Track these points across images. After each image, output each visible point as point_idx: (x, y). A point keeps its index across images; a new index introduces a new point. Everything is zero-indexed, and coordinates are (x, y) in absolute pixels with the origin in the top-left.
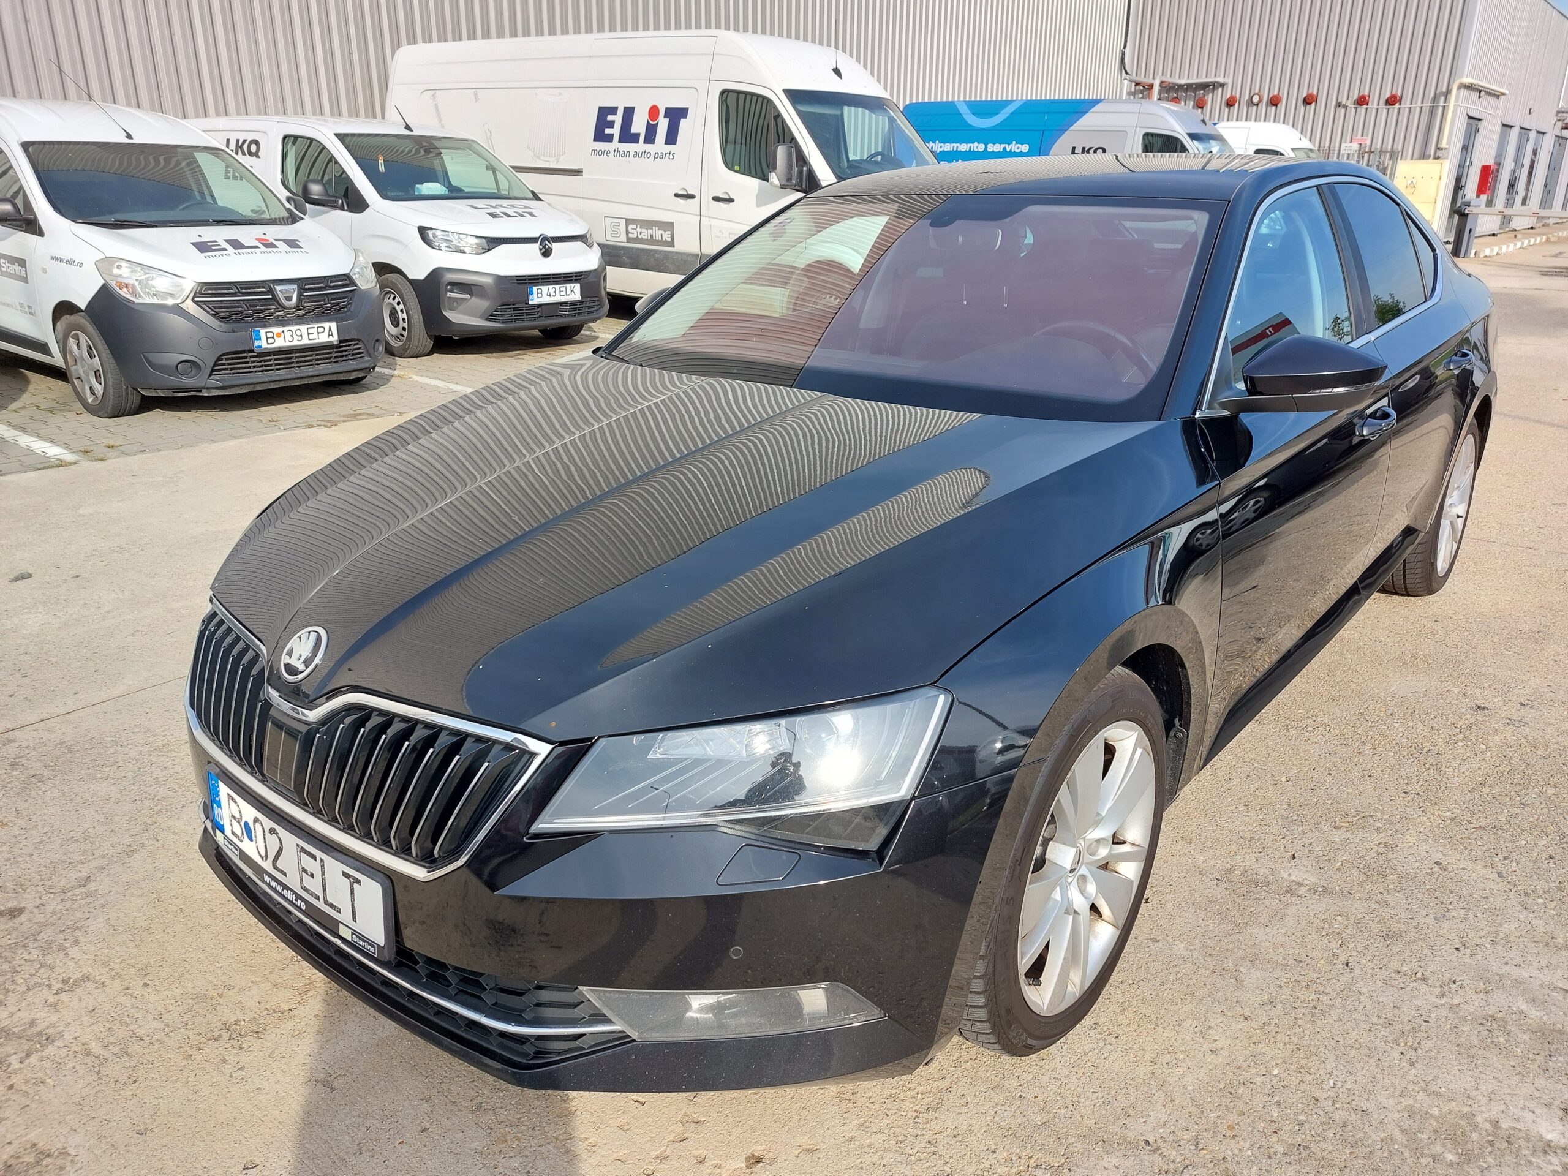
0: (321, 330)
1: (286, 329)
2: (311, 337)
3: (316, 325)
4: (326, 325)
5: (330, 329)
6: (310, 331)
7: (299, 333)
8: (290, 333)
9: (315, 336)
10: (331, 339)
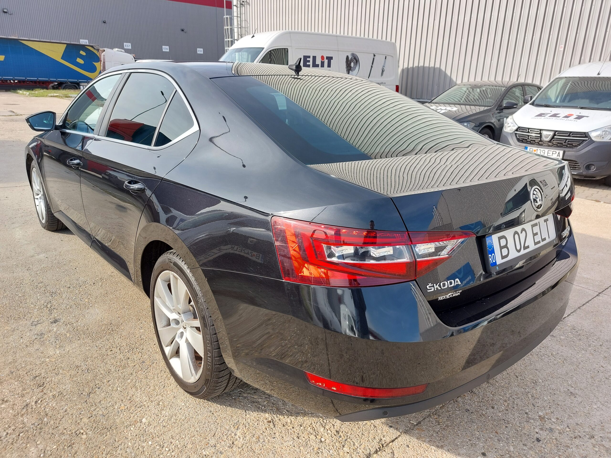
0: (554, 153)
1: (539, 149)
2: (549, 154)
3: (552, 150)
4: (558, 151)
5: (559, 153)
6: (549, 152)
7: (544, 152)
8: (540, 151)
9: (551, 154)
10: (558, 157)
